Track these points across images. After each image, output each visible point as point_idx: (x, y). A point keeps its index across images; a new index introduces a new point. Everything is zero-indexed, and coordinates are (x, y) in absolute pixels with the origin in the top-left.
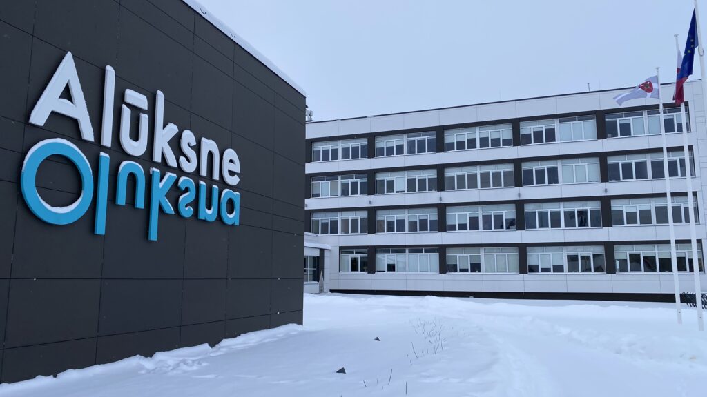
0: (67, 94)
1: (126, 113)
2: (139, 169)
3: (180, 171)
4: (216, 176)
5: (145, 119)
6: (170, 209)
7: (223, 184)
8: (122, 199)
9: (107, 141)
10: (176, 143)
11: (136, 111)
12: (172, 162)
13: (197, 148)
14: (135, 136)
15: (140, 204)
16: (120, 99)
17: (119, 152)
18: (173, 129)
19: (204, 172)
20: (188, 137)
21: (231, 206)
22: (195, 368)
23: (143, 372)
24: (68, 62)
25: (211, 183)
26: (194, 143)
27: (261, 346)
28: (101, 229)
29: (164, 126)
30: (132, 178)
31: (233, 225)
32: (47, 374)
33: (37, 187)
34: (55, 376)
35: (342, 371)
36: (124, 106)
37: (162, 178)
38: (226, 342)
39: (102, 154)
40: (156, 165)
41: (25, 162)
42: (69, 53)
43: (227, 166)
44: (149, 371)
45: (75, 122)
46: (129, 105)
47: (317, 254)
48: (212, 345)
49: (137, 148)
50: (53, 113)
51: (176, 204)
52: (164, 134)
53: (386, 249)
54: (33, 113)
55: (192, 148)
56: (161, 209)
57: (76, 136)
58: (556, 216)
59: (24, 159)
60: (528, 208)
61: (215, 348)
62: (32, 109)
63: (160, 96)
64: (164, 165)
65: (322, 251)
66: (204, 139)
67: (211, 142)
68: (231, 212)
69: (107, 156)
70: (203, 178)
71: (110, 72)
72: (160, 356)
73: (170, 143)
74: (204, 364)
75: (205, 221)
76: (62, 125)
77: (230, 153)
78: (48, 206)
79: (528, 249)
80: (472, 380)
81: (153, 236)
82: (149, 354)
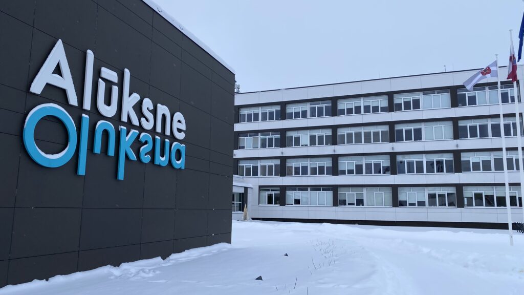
0: (58, 70)
1: (102, 86)
2: (110, 127)
3: (141, 128)
4: (168, 133)
5: (115, 90)
6: (133, 157)
7: (173, 138)
8: (98, 149)
9: (87, 105)
10: (138, 108)
11: (109, 84)
12: (135, 122)
13: (154, 112)
14: (108, 102)
15: (111, 152)
16: (97, 74)
17: (96, 114)
18: (136, 97)
19: (159, 130)
20: (148, 103)
21: (179, 155)
22: (151, 275)
23: (112, 277)
24: (59, 47)
25: (165, 137)
26: (151, 108)
27: (199, 259)
28: (82, 171)
29: (130, 96)
30: (106, 133)
31: (180, 169)
32: (41, 279)
33: (35, 139)
34: (47, 280)
35: (260, 278)
36: (100, 80)
37: (127, 134)
38: (174, 256)
39: (84, 115)
40: (123, 124)
41: (27, 121)
42: (60, 40)
43: (176, 125)
44: (117, 277)
45: (64, 92)
46: (104, 79)
47: (242, 191)
48: (164, 258)
49: (109, 111)
50: (48, 85)
51: (138, 153)
52: (130, 101)
53: (293, 188)
54: (33, 85)
55: (150, 111)
56: (127, 157)
57: (64, 102)
58: (420, 164)
59: (26, 119)
60: (399, 158)
61: (166, 260)
62: (32, 81)
63: (127, 72)
64: (129, 124)
65: (246, 188)
66: (159, 105)
67: (165, 107)
68: (178, 159)
69: (87, 116)
70: (158, 134)
71: (90, 55)
72: (125, 266)
73: (134, 107)
74: (158, 272)
75: (159, 166)
76: (55, 93)
77: (178, 116)
78: (43, 154)
79: (399, 189)
80: (357, 286)
81: (121, 176)
82: (116, 264)
